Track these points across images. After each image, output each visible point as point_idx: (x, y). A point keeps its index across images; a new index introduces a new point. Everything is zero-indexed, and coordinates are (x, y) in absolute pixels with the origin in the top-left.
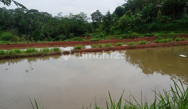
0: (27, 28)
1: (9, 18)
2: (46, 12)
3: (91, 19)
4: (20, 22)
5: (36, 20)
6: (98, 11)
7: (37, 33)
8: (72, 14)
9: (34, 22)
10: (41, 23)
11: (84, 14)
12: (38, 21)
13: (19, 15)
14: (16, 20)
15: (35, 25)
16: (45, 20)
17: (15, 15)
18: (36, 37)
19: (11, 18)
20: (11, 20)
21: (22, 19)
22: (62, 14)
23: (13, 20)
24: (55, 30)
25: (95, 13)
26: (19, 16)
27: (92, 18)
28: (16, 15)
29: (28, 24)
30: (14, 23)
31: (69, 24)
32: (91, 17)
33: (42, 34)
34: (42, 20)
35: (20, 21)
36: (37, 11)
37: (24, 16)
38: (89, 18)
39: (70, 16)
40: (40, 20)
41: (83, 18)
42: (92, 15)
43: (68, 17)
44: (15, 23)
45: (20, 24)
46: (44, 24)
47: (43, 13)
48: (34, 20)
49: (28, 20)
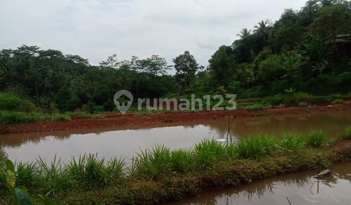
0: (40, 85)
1: (5, 66)
2: (76, 56)
3: (173, 68)
4: (26, 74)
5: (58, 71)
6: (187, 52)
7: (64, 94)
8: (137, 59)
9: (54, 74)
10: (68, 76)
11: (160, 59)
12: (62, 72)
13: (25, 60)
14: (18, 70)
15: (56, 79)
16: (74, 70)
17: (16, 59)
18: (62, 103)
19: (8, 66)
20: (8, 70)
21: (30, 66)
22: (116, 57)
23: (12, 69)
24: (103, 88)
25: (181, 56)
26: (23, 62)
27: (176, 66)
28: (18, 61)
29: (43, 78)
30: (14, 76)
31: (129, 77)
32: (174, 64)
33: (74, 98)
34: (70, 70)
35: (26, 72)
36: (58, 53)
37: (34, 63)
38: (171, 66)
39: (132, 63)
40: (66, 71)
41: (158, 66)
42: (177, 61)
43: (128, 63)
44: (16, 75)
45: (26, 77)
46: (74, 78)
47: (70, 57)
48: (54, 70)
49: (41, 70)
